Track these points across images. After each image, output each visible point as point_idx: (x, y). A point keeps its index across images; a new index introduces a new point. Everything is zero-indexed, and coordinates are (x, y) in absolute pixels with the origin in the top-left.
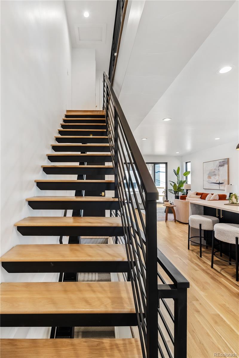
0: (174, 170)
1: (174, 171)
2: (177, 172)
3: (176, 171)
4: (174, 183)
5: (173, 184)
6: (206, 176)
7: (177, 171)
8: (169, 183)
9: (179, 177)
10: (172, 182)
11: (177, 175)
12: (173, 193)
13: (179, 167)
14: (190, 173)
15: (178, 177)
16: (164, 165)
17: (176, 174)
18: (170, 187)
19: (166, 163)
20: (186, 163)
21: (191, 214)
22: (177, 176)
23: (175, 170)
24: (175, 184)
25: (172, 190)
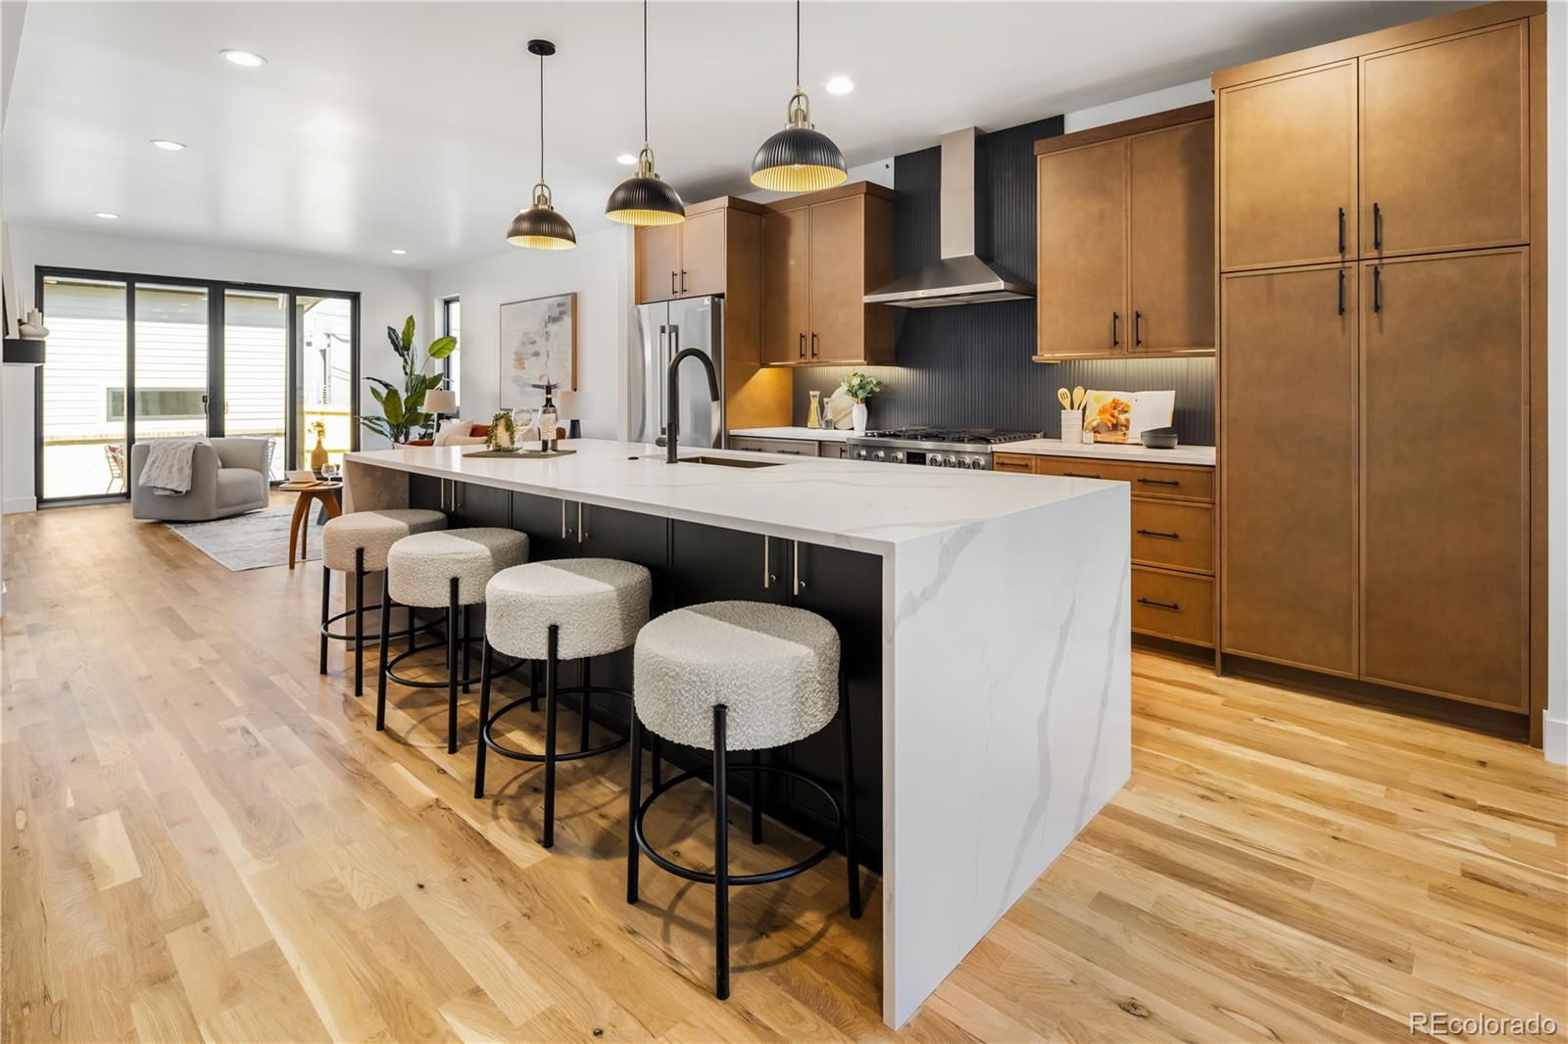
0: (390, 328)
1: (391, 331)
2: (403, 339)
3: (400, 336)
4: (386, 386)
5: (384, 392)
6: (510, 359)
7: (403, 333)
8: (365, 386)
9: (412, 362)
10: (380, 382)
11: (405, 353)
12: (381, 433)
13: (411, 318)
14: (458, 345)
15: (405, 361)
16: (347, 304)
17: (397, 349)
18: (372, 407)
19: (355, 298)
20: (447, 303)
21: (352, 508)
22: (402, 355)
23: (394, 331)
24: (393, 393)
25: (378, 419)
